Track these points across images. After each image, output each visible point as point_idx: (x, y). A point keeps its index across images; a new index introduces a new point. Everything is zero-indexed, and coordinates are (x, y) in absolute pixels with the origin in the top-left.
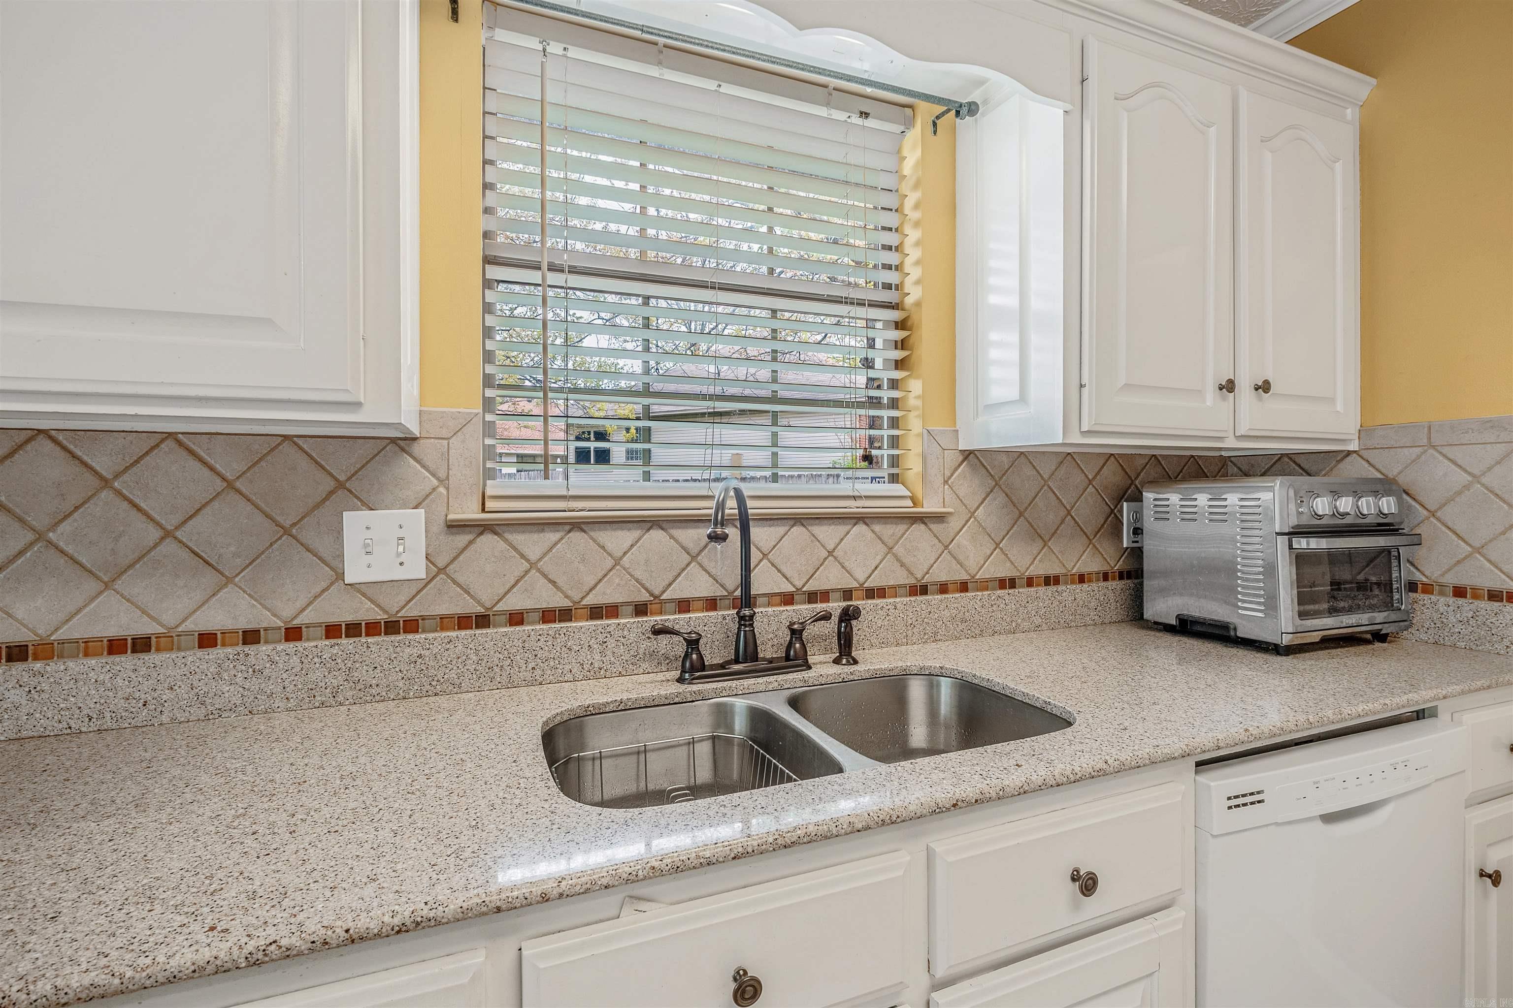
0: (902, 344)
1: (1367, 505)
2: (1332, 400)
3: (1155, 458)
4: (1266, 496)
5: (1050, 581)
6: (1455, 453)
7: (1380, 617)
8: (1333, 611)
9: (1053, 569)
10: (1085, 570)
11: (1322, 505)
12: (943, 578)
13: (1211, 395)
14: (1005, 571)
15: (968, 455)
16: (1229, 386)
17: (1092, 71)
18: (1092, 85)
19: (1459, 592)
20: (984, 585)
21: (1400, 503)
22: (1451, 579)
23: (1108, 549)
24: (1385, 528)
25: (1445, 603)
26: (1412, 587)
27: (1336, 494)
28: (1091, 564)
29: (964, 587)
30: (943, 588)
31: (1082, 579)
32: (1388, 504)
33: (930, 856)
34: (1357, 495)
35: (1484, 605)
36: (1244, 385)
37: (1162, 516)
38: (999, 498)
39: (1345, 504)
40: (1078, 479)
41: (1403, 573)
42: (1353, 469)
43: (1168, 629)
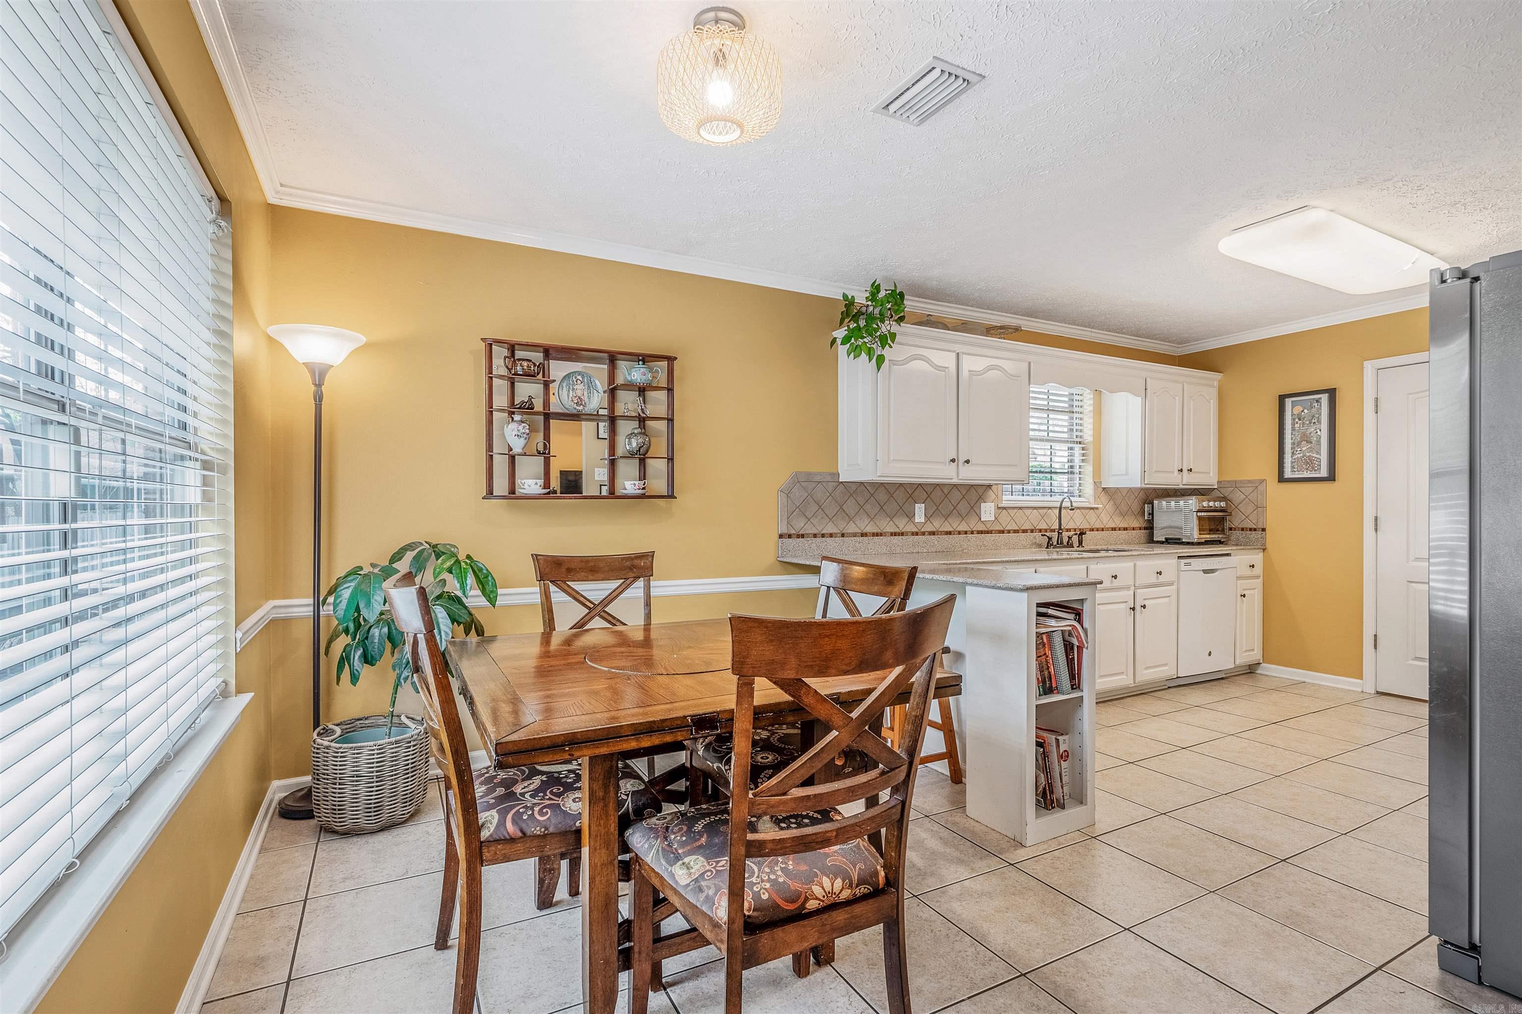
0: (1083, 455)
1: (1217, 504)
2: (1209, 473)
3: (1155, 489)
4: (1191, 502)
5: (1125, 529)
6: (1242, 489)
7: (1221, 536)
8: (1209, 534)
9: (1126, 526)
10: (1135, 526)
11: (1205, 504)
12: (1098, 527)
13: (1176, 472)
14: (1113, 526)
15: (1104, 489)
16: (1181, 470)
17: (1148, 387)
18: (1148, 391)
19: (1243, 529)
20: (1108, 529)
21: (1227, 504)
22: (1240, 526)
23: (1141, 519)
24: (1222, 510)
25: (1238, 533)
26: (1231, 529)
27: (1209, 501)
28: (1136, 524)
29: (1103, 530)
30: (1098, 530)
31: (1134, 529)
32: (1223, 504)
33: (1135, 565)
34: (1215, 501)
35: (1248, 532)
36: (1185, 470)
37: (1160, 508)
38: (1112, 502)
39: (1211, 504)
40: (1133, 497)
41: (1227, 525)
42: (1216, 494)
43: (1162, 543)
